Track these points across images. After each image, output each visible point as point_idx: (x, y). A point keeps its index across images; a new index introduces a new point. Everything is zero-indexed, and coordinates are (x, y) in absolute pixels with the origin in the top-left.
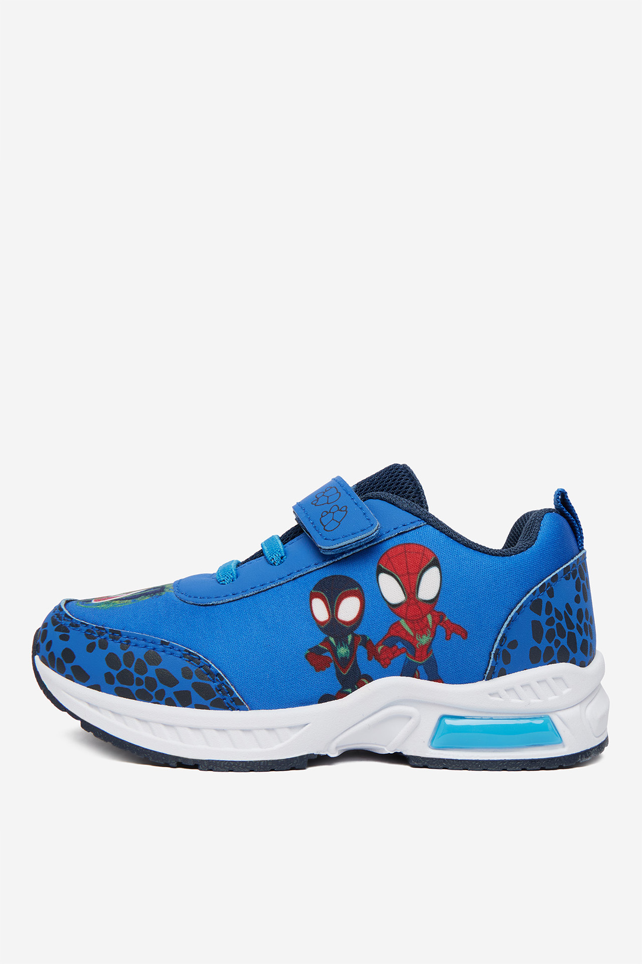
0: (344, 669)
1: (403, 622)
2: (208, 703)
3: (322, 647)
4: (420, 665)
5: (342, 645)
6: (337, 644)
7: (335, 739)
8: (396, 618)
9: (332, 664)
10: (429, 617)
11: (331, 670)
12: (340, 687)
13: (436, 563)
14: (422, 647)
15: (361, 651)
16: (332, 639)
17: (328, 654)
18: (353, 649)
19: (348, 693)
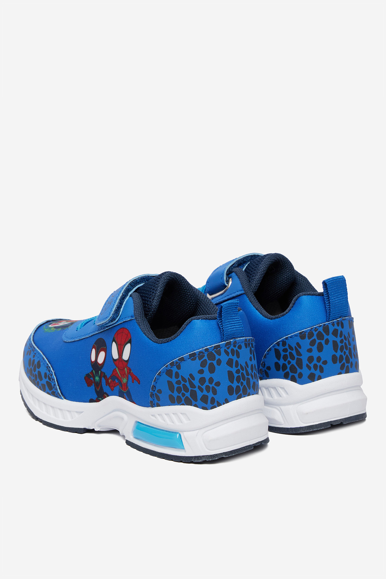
0: (98, 388)
1: (117, 369)
2: (50, 392)
3: (90, 374)
4: (125, 393)
5: (97, 376)
6: (95, 374)
7: (96, 421)
8: (115, 367)
9: (93, 384)
10: (126, 369)
11: (93, 387)
12: (97, 396)
13: (130, 342)
14: (124, 384)
15: (104, 381)
16: (94, 371)
17: (92, 379)
18: (100, 378)
19: (100, 400)
